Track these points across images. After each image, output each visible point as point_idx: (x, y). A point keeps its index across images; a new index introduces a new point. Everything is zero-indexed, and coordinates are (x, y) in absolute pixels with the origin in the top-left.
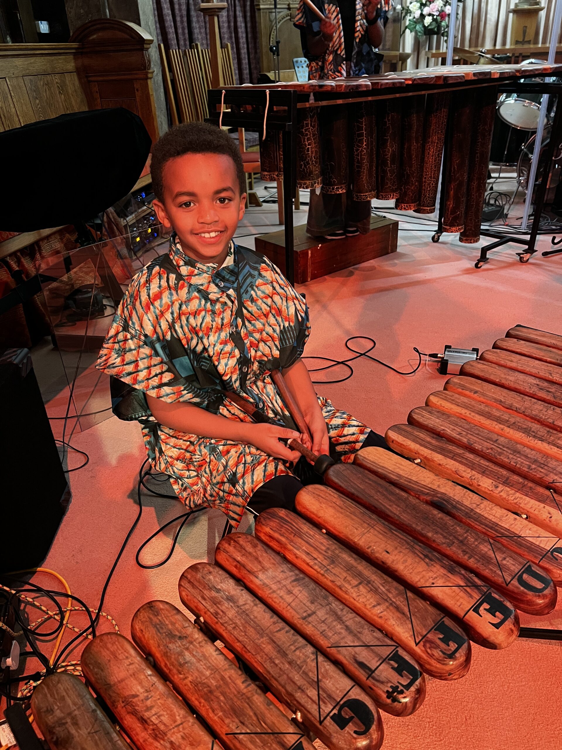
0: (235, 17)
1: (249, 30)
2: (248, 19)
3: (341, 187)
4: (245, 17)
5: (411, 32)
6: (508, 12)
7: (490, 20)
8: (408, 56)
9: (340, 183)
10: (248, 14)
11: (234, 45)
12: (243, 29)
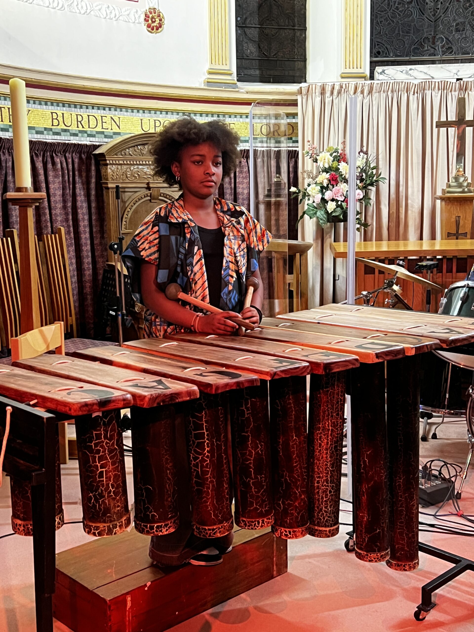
0: (74, 196)
1: (93, 210)
2: (93, 198)
3: (166, 525)
4: (88, 195)
5: (311, 218)
6: (434, 199)
7: (412, 207)
8: (308, 247)
9: (164, 518)
10: (93, 192)
11: (72, 229)
12: (85, 210)
